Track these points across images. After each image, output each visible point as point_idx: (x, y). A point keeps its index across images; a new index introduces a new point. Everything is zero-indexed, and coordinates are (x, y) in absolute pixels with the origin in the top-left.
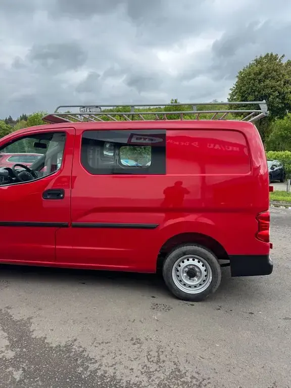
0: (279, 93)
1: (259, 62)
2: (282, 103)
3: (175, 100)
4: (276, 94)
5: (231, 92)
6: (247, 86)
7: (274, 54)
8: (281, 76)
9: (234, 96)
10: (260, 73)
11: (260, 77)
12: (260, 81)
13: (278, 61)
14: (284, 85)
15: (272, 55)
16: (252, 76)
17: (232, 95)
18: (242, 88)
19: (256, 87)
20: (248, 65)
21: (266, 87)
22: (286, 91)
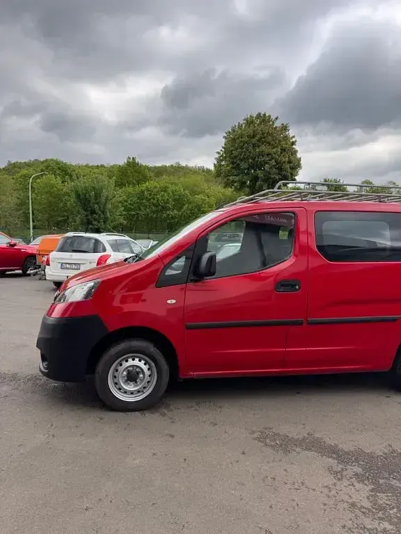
0: (276, 162)
1: (250, 122)
2: (279, 174)
3: (133, 158)
4: (273, 162)
5: (217, 156)
6: (239, 150)
7: (267, 115)
8: (277, 141)
9: (222, 161)
10: (254, 136)
11: (254, 141)
12: (254, 146)
13: (271, 123)
14: (281, 153)
15: (265, 115)
16: (246, 139)
17: (219, 160)
18: (233, 152)
19: (250, 152)
20: (237, 125)
21: (262, 154)
22: (284, 160)
